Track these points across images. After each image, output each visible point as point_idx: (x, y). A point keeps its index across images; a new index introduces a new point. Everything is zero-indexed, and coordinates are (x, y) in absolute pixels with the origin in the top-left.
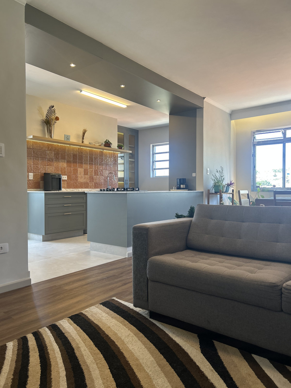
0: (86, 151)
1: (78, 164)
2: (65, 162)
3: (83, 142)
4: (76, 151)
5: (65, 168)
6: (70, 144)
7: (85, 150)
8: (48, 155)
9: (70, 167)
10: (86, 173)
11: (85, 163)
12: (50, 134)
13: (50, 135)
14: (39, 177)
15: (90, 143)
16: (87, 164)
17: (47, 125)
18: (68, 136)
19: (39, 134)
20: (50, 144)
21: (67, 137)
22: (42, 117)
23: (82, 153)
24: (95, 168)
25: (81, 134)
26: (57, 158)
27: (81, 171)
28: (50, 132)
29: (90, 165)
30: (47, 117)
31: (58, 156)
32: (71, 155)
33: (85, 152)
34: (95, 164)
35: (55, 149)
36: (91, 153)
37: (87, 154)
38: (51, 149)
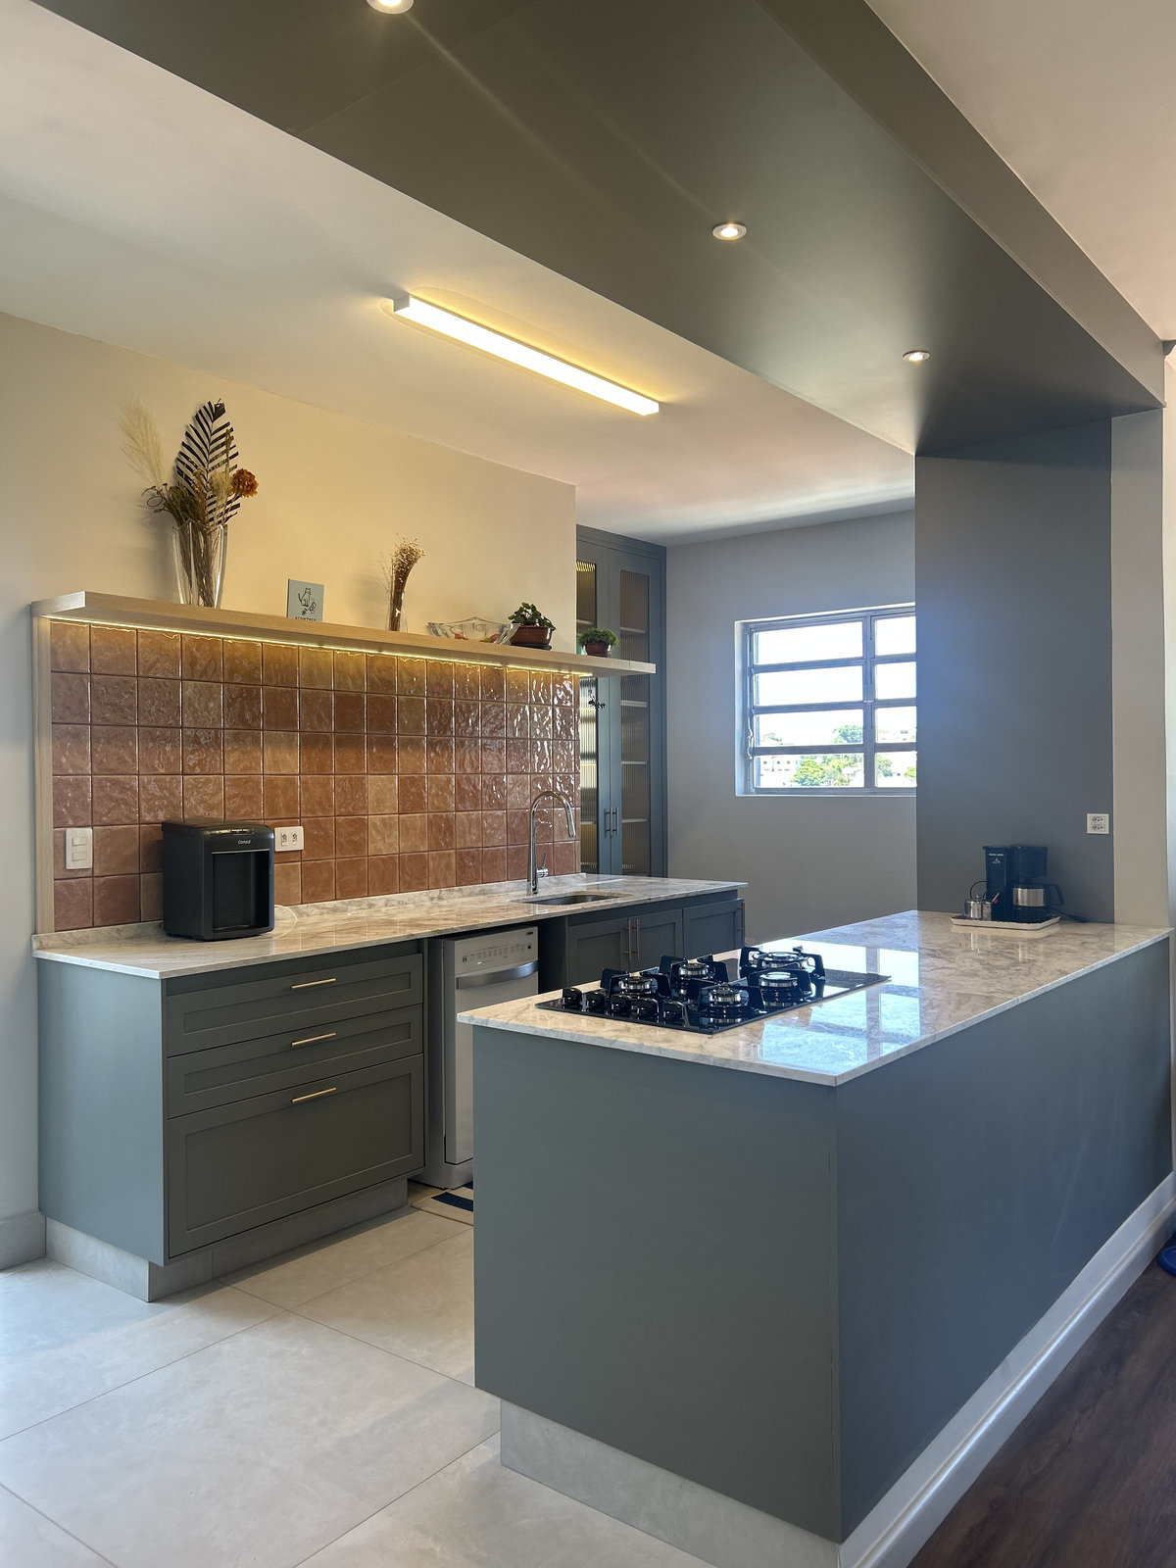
0: (411, 675)
1: (371, 753)
2: (290, 743)
3: (395, 623)
4: (353, 678)
5: (293, 782)
6: (321, 640)
7: (407, 665)
8: (191, 705)
9: (323, 770)
10: (411, 798)
11: (404, 745)
12: (199, 575)
13: (200, 585)
14: (135, 847)
15: (432, 627)
16: (417, 745)
17: (180, 522)
18: (308, 591)
19: (129, 583)
20: (203, 639)
21: (306, 598)
22: (148, 473)
23: (389, 684)
24: (461, 766)
25: (386, 576)
26: (243, 721)
27: (381, 788)
28: (200, 567)
29: (437, 754)
30: (180, 472)
31: (254, 713)
32: (329, 699)
33: (405, 676)
34: (460, 745)
35: (232, 672)
36: (440, 684)
37: (420, 688)
38: (204, 672)
